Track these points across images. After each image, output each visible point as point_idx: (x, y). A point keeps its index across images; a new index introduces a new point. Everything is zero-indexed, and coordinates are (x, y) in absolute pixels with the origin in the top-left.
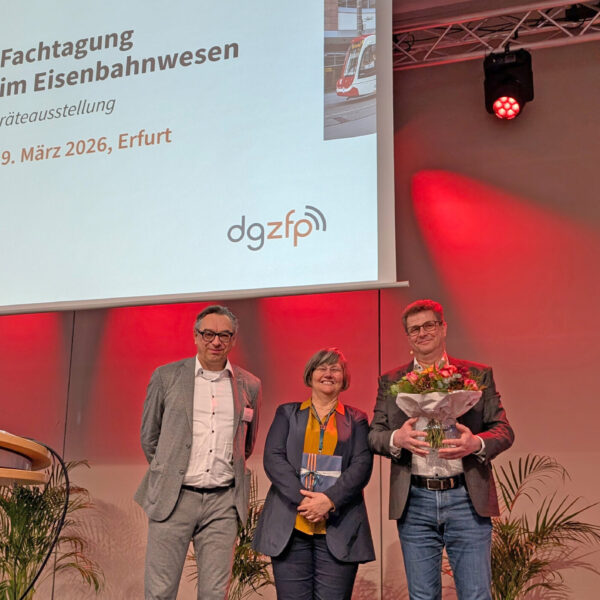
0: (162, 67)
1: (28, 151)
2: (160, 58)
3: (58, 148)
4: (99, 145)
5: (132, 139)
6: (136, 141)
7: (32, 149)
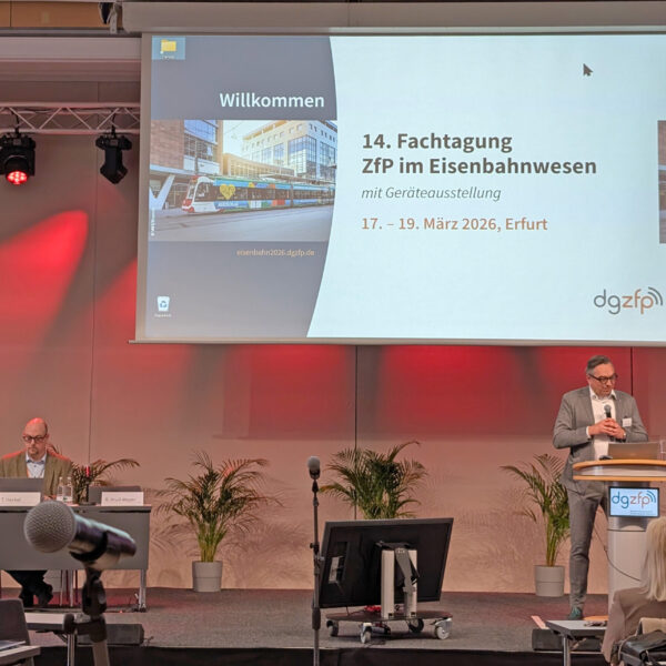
0: (538, 171)
1: (429, 221)
2: (535, 164)
3: (456, 222)
4: (490, 224)
5: (516, 223)
6: (520, 225)
7: (433, 220)
